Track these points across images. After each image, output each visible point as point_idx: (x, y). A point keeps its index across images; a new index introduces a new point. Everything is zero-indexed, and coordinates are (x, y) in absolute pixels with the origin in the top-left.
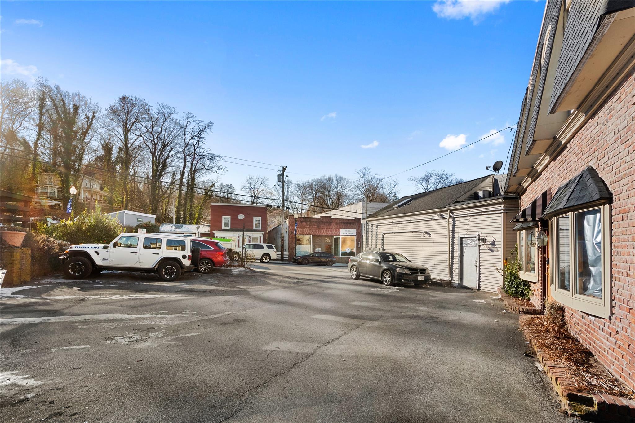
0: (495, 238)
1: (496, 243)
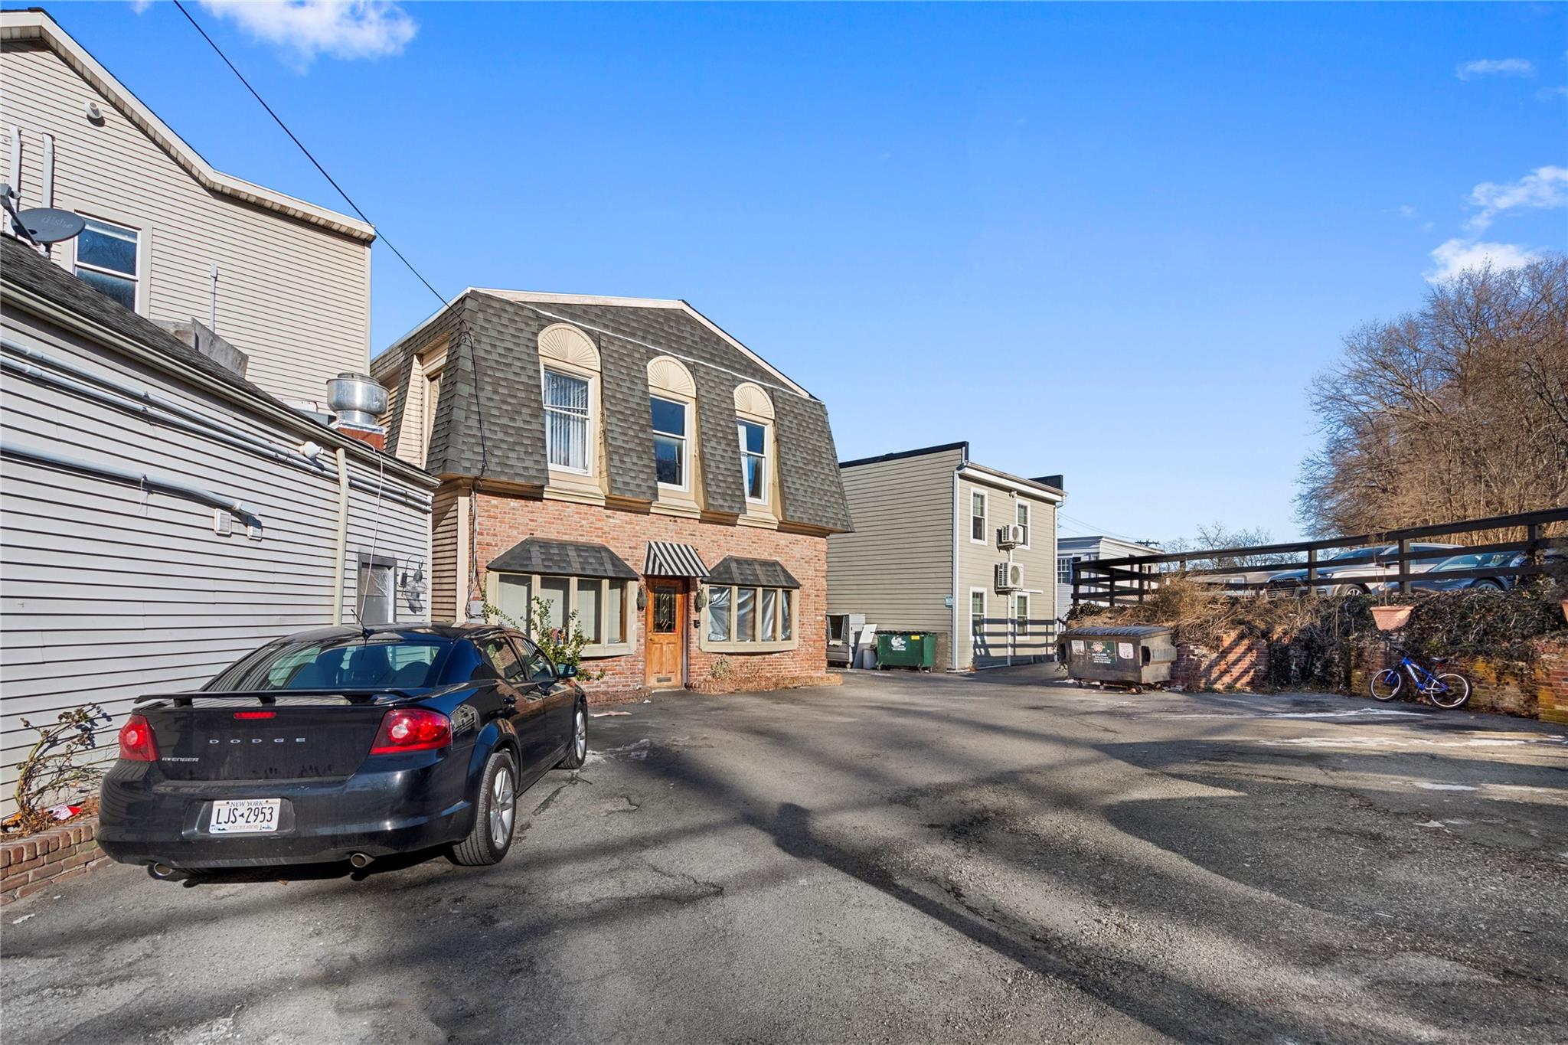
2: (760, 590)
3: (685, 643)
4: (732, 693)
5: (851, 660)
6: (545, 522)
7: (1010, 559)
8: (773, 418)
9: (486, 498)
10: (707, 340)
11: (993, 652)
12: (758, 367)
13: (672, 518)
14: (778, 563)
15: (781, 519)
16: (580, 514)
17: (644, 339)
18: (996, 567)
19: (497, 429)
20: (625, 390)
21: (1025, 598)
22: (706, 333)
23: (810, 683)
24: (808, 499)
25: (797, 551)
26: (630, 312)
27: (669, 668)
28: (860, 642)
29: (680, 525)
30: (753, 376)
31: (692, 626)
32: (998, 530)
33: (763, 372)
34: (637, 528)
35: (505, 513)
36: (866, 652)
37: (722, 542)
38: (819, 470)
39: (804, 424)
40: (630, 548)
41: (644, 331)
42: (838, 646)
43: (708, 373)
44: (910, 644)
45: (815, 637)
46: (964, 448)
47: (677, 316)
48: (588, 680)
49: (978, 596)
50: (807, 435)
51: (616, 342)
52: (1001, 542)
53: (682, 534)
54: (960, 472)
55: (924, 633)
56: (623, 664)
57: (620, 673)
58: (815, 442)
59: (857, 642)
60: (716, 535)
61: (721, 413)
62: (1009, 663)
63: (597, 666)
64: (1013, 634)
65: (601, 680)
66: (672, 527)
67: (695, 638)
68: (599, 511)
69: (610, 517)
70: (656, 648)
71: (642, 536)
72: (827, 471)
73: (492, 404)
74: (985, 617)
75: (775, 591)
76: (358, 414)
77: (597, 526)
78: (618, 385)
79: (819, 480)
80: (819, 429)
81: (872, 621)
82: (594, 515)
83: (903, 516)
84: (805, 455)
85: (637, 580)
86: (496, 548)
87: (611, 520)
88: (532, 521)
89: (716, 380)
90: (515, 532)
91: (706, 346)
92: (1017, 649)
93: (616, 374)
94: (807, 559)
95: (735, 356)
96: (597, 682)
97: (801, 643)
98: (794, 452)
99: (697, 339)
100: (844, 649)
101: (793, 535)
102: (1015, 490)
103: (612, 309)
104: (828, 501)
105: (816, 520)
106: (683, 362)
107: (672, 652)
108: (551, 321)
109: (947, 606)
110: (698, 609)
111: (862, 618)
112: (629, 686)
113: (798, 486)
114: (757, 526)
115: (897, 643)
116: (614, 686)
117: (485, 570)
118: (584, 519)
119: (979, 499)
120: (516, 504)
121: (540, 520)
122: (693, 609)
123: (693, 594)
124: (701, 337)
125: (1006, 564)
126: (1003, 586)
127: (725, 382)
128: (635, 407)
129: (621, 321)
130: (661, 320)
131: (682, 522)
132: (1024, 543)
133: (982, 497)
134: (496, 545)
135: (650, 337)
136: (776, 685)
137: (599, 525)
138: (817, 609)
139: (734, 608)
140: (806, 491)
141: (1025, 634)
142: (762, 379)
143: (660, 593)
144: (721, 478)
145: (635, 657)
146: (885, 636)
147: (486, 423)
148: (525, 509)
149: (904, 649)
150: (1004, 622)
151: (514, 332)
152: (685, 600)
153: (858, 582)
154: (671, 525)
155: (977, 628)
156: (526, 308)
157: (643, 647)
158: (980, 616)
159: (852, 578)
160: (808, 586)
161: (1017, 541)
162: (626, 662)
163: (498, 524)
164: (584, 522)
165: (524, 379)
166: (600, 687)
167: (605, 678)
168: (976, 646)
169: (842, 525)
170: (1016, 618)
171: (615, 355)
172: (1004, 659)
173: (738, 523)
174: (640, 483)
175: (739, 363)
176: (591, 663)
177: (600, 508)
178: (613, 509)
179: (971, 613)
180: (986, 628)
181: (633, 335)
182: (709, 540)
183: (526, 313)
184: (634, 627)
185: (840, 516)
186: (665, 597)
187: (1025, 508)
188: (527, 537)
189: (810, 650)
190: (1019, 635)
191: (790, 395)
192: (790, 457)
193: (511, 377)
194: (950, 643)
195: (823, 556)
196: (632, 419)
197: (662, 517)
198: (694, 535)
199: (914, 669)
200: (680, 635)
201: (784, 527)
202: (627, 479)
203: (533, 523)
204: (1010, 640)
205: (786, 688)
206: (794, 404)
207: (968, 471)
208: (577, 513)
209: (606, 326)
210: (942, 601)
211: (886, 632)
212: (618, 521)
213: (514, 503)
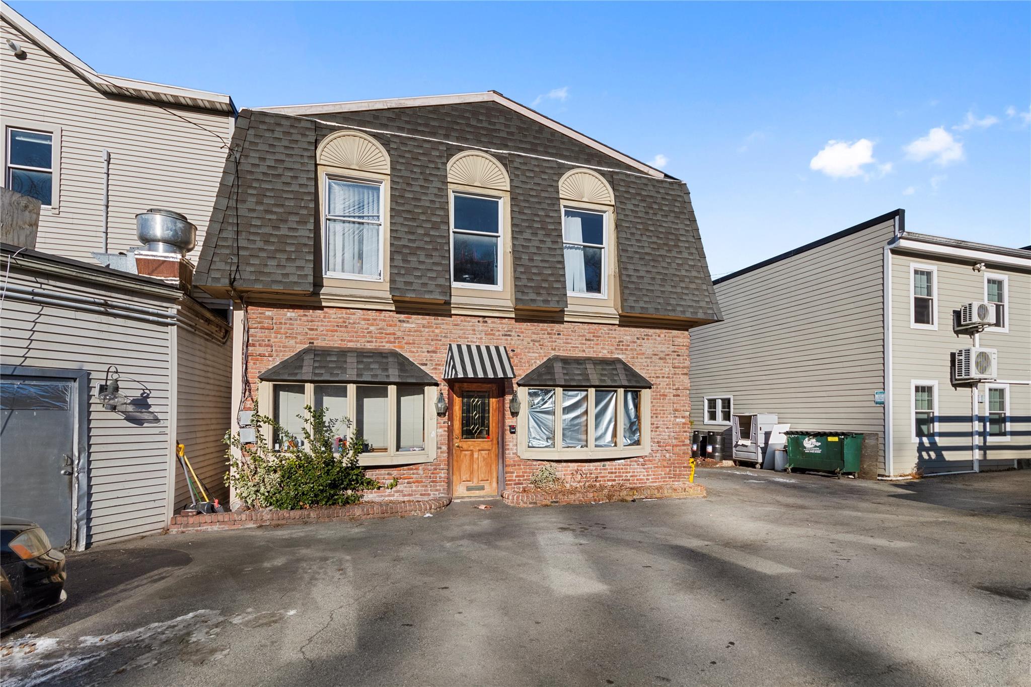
0: (149, 386)
1: (150, 401)
2: (592, 391)
3: (501, 450)
4: (547, 505)
5: (760, 460)
6: (327, 331)
7: (976, 345)
8: (613, 203)
9: (260, 310)
10: (527, 129)
11: (949, 456)
12: (594, 152)
13: (481, 319)
14: (619, 361)
15: (620, 312)
16: (368, 320)
17: (447, 137)
18: (953, 355)
19: (257, 238)
20: (418, 189)
21: (1001, 392)
22: (524, 122)
23: (658, 495)
24: (657, 287)
25: (648, 347)
26: (430, 112)
27: (482, 476)
28: (770, 443)
29: (491, 325)
30: (588, 161)
31: (508, 432)
32: (954, 312)
33: (601, 156)
34: (437, 331)
35: (281, 323)
36: (777, 452)
37: (546, 342)
38: (674, 254)
39: (655, 206)
40: (428, 352)
41: (447, 128)
42: (746, 446)
43: (525, 164)
44: (826, 446)
45: (675, 442)
46: (897, 218)
47: (488, 109)
48: (379, 488)
49: (924, 390)
50: (659, 217)
51: (411, 143)
52: (959, 324)
53: (494, 335)
54: (892, 246)
55: (843, 434)
56: (421, 472)
57: (417, 482)
58: (670, 225)
59: (766, 443)
60: (538, 334)
61: (540, 203)
62: (976, 468)
63: (388, 474)
64: (983, 434)
65: (394, 489)
66: (481, 328)
67: (511, 444)
68: (390, 316)
69: (404, 321)
70: (465, 455)
71: (443, 339)
72: (685, 255)
73: (255, 215)
74: (936, 414)
75: (616, 391)
76: (161, 246)
77: (388, 332)
78: (408, 184)
79: (674, 265)
80: (677, 210)
81: (785, 420)
82: (384, 321)
83: (820, 307)
84: (654, 239)
85: (437, 385)
86: (270, 359)
87: (405, 325)
88: (312, 330)
89: (537, 169)
90: (292, 342)
91: (525, 136)
92: (988, 452)
93: (408, 174)
94: (662, 355)
95: (563, 143)
96: (390, 490)
97: (654, 448)
98: (638, 237)
99: (513, 130)
100: (753, 450)
101: (642, 330)
102: (980, 261)
103: (407, 111)
104: (687, 288)
105: (666, 310)
106: (494, 155)
107: (484, 459)
108: (333, 129)
109: (877, 403)
110: (515, 414)
111: (774, 418)
112: (429, 495)
113: (642, 274)
114: (593, 321)
115: (810, 444)
116: (410, 495)
117: (258, 380)
118: (372, 325)
119: (925, 277)
120: (293, 314)
121: (322, 329)
122: (508, 414)
123: (508, 398)
124: (519, 128)
125: (968, 352)
126: (964, 377)
127: (547, 171)
128: (428, 204)
129: (419, 121)
130: (467, 115)
131: (493, 322)
132: (998, 324)
133: (929, 274)
134: (270, 356)
135: (454, 134)
136: (610, 497)
137: (390, 330)
138: (676, 410)
139: (559, 411)
140: (653, 279)
141: (1004, 434)
142: (599, 164)
143: (469, 397)
144: (534, 271)
145: (435, 465)
146: (796, 437)
147: (244, 233)
148: (305, 318)
149: (819, 451)
150: (969, 419)
151: (287, 144)
152: (501, 405)
153: (770, 382)
154: (480, 327)
155: (924, 428)
156: (304, 120)
157: (446, 455)
158: (928, 413)
159: (764, 378)
160: (663, 384)
161: (986, 321)
162: (424, 470)
163: (273, 335)
164: (372, 328)
165: (295, 188)
166: (393, 495)
167: (399, 487)
168: (921, 448)
169: (705, 313)
170: (987, 414)
171: (407, 155)
172: (969, 464)
173: (566, 319)
174: (426, 281)
175: (567, 149)
176: (383, 471)
177: (391, 313)
178: (408, 313)
179: (913, 411)
180: (937, 427)
181: (433, 134)
182: (529, 340)
183: (303, 124)
184: (433, 434)
185: (703, 304)
186: (476, 401)
187: (1000, 283)
188: (306, 346)
189: (668, 455)
190: (992, 435)
191: (636, 177)
192: (633, 242)
193: (279, 187)
194: (882, 447)
195: (684, 351)
196: (423, 217)
197: (469, 319)
198: (510, 335)
199: (832, 473)
200: (495, 441)
201: (627, 321)
202: (410, 279)
203: (312, 332)
204: (978, 440)
205: (623, 500)
206: (642, 186)
207: (904, 244)
208: (364, 319)
209: (401, 129)
210: (871, 398)
211: (797, 433)
212: (413, 326)
213: (290, 313)
